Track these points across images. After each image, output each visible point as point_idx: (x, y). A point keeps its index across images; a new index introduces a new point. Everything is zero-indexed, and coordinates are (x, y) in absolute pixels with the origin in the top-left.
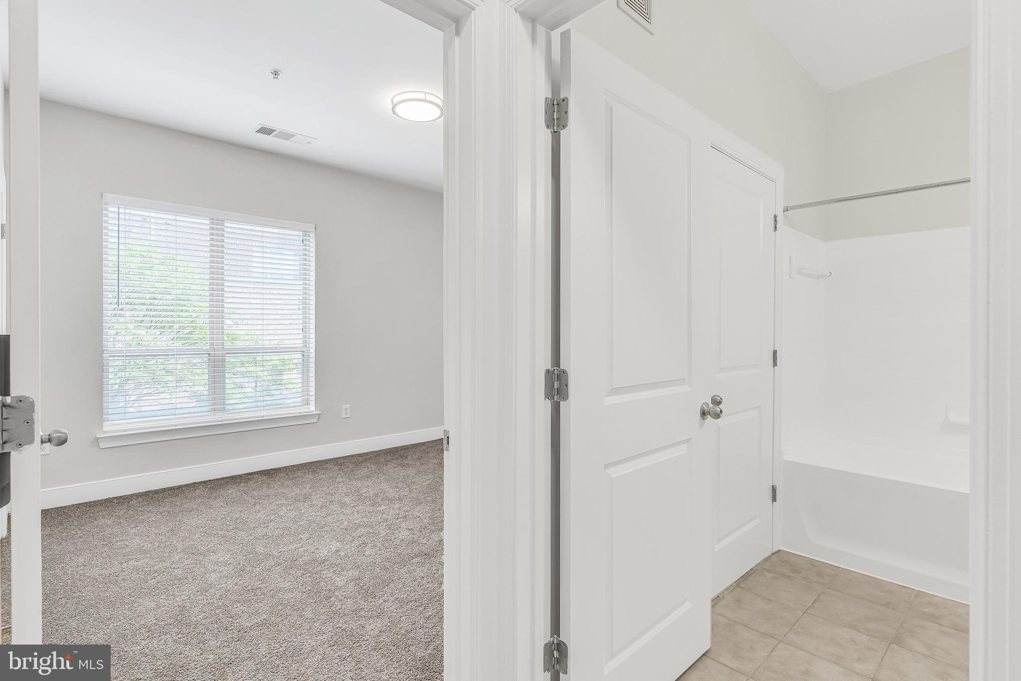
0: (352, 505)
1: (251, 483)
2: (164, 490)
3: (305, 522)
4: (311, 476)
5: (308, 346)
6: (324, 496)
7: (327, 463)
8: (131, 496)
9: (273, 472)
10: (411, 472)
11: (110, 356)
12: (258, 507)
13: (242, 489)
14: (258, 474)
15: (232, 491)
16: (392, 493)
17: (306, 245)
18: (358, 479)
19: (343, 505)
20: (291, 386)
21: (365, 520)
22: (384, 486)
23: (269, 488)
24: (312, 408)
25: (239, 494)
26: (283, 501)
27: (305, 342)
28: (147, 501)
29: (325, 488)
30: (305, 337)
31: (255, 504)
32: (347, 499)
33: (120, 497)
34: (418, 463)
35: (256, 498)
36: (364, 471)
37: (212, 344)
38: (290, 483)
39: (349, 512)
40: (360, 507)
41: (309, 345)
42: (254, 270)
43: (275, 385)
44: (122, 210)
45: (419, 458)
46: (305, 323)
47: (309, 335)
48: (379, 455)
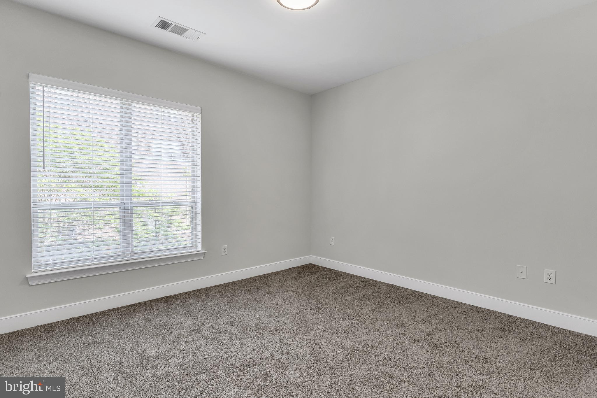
0: (239, 337)
1: (153, 310)
2: (83, 318)
3: (202, 358)
4: (201, 304)
5: (195, 201)
6: (214, 325)
7: (211, 290)
8: (56, 323)
9: (170, 299)
10: (277, 299)
11: (38, 210)
12: (159, 339)
13: (146, 316)
14: (158, 301)
15: (138, 320)
16: (269, 324)
17: (194, 123)
18: (238, 307)
19: (232, 337)
20: (177, 225)
21: (254, 355)
22: (261, 314)
23: (168, 316)
24: (200, 248)
25: (144, 323)
26: (181, 332)
27: (193, 198)
28: (68, 330)
29: (213, 317)
30: (193, 194)
31: (157, 336)
32: (233, 329)
33: (47, 325)
34: (280, 291)
35: (158, 327)
36: (240, 299)
37: (122, 200)
38: (183, 311)
39: (238, 345)
40: (247, 340)
41: (197, 200)
42: (154, 150)
43: (168, 223)
44: (45, 89)
45: (281, 286)
46: (193, 183)
47: (197, 193)
48: (249, 283)
